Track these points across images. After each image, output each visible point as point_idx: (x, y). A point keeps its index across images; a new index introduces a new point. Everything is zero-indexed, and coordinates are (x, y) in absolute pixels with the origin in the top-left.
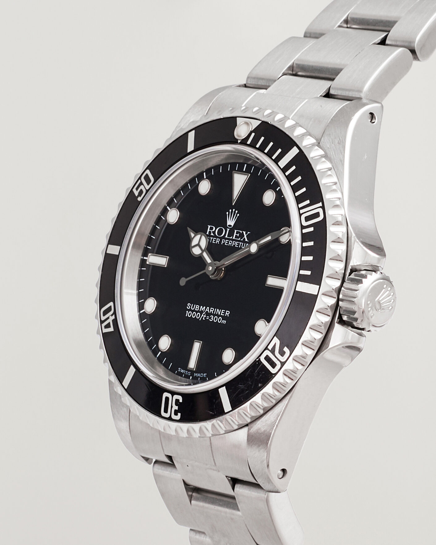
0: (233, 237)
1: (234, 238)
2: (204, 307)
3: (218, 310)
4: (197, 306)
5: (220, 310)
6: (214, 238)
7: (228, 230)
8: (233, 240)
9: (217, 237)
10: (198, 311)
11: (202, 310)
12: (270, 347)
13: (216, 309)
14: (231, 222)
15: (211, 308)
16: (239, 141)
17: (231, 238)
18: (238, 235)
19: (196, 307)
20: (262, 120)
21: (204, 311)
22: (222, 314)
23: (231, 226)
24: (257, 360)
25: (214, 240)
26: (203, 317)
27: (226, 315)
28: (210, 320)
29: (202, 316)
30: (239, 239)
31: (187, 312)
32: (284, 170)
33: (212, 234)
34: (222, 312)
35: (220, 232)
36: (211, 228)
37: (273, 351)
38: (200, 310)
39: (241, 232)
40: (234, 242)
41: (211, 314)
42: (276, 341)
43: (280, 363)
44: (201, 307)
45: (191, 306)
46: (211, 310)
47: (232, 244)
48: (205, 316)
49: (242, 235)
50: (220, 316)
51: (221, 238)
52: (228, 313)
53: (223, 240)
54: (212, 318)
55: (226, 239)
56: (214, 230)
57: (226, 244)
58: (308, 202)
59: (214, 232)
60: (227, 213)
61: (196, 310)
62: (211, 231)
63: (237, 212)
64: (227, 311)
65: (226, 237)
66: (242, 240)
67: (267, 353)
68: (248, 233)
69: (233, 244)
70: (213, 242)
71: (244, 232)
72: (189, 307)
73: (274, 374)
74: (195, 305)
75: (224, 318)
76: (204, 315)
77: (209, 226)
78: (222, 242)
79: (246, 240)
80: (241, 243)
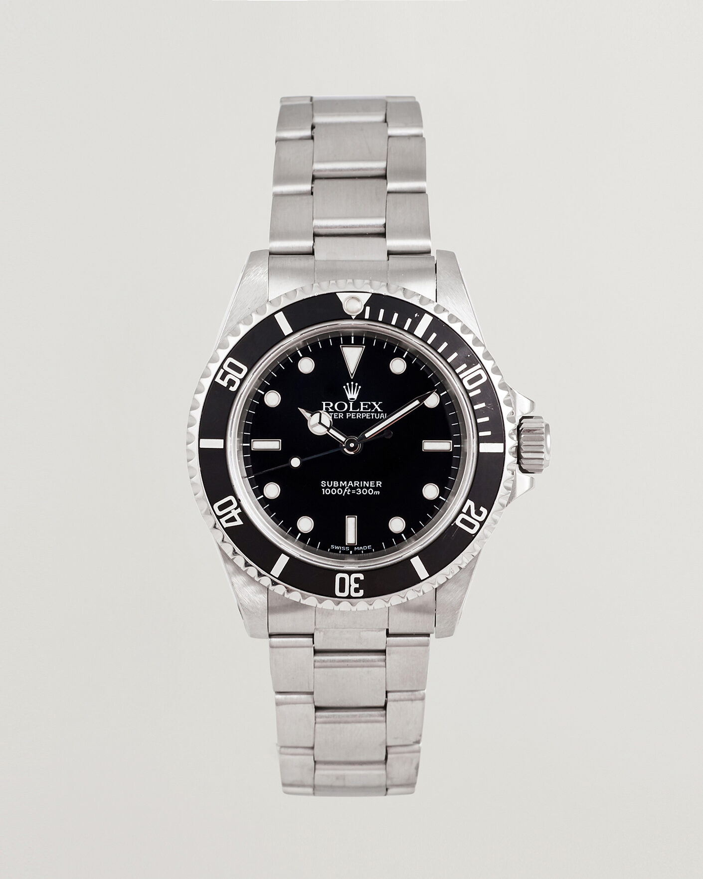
0: (360, 409)
1: (362, 410)
2: (345, 482)
3: (365, 482)
4: (334, 482)
5: (368, 482)
6: (335, 414)
7: (351, 403)
8: (361, 412)
9: (338, 412)
10: (339, 487)
11: (343, 485)
12: (465, 510)
13: (361, 482)
14: (352, 395)
15: (355, 482)
16: (353, 317)
17: (358, 410)
18: (367, 407)
19: (335, 484)
20: (373, 292)
21: (346, 486)
22: (371, 486)
23: (354, 399)
24: (452, 525)
25: (335, 416)
26: (346, 492)
27: (377, 486)
28: (357, 493)
29: (346, 490)
30: (370, 410)
31: (323, 490)
32: (424, 339)
33: (330, 410)
34: (371, 484)
35: (341, 407)
36: (327, 405)
37: (468, 513)
38: (341, 486)
39: (370, 403)
40: (363, 414)
41: (357, 487)
42: (470, 503)
43: (478, 523)
44: (341, 482)
45: (326, 484)
46: (355, 484)
47: (361, 416)
48: (349, 490)
49: (372, 407)
50: (369, 487)
51: (345, 413)
52: (379, 484)
53: (347, 414)
54: (360, 491)
55: (351, 412)
56: (332, 405)
57: (352, 418)
58: (464, 366)
59: (333, 408)
60: (344, 387)
61: (334, 486)
62: (329, 407)
63: (357, 384)
64: (377, 482)
65: (351, 410)
66: (373, 411)
67: (462, 516)
68: (380, 403)
69: (363, 416)
70: (335, 418)
71: (374, 403)
72: (324, 485)
73: (473, 534)
74: (332, 482)
75: (375, 489)
76: (347, 489)
77: (324, 403)
78: (348, 416)
79: (379, 410)
80: (373, 414)
